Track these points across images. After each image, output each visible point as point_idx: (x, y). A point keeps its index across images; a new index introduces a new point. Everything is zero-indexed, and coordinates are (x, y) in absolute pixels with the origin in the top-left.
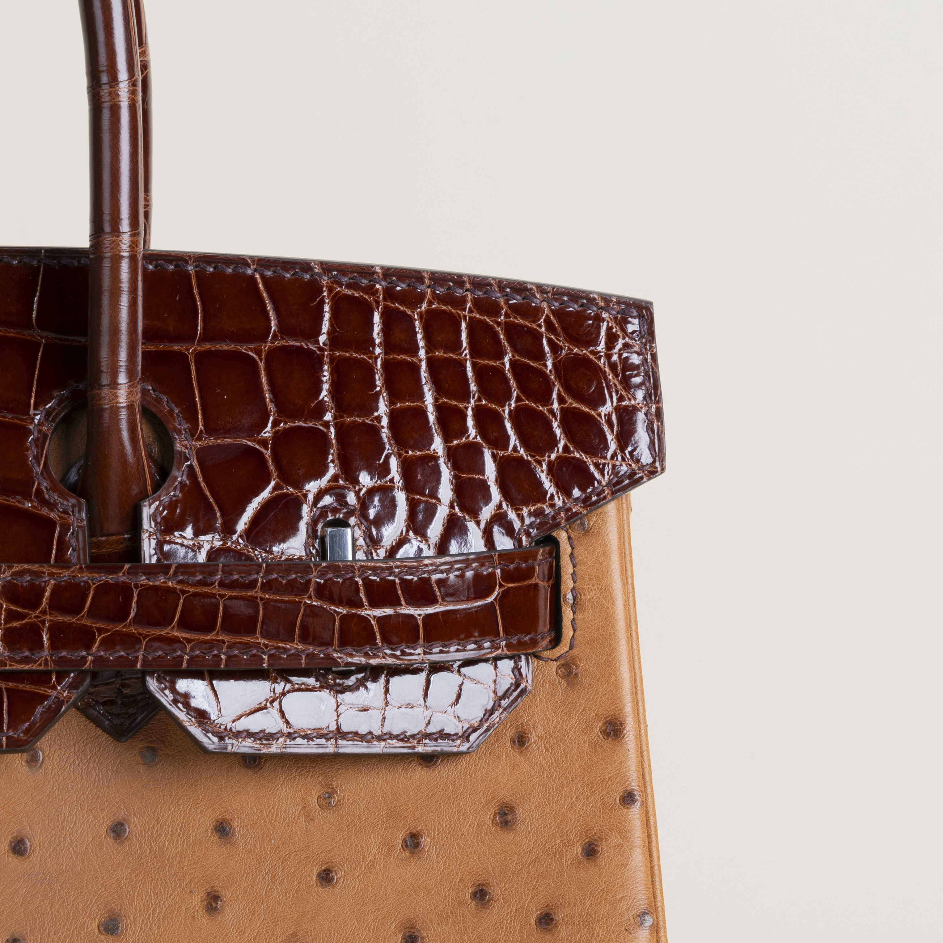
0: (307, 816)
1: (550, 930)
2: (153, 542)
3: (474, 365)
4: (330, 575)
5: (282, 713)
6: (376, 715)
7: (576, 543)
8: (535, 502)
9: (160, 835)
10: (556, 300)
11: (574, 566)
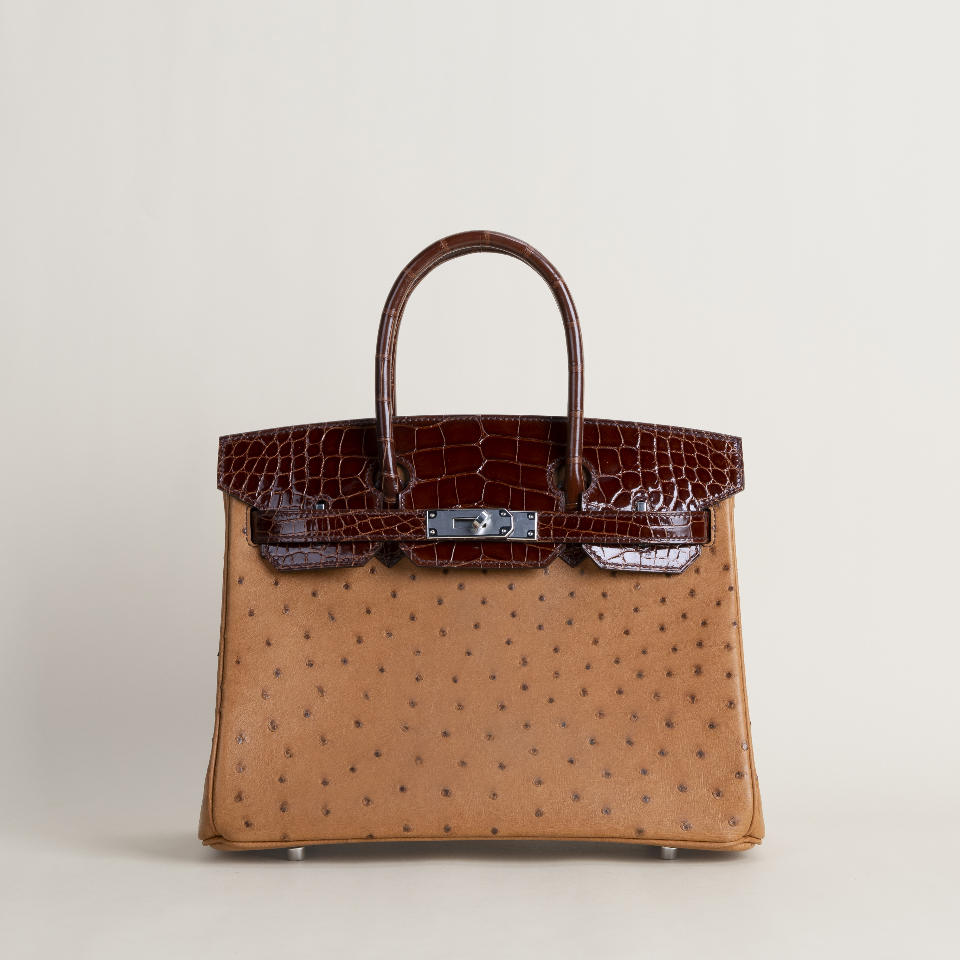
0: (630, 592)
1: (705, 626)
2: (585, 505)
3: (685, 455)
4: (638, 515)
5: (624, 559)
6: (652, 560)
7: (716, 511)
8: (703, 497)
9: (585, 596)
10: (711, 436)
11: (715, 518)
